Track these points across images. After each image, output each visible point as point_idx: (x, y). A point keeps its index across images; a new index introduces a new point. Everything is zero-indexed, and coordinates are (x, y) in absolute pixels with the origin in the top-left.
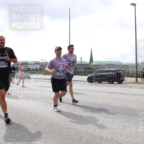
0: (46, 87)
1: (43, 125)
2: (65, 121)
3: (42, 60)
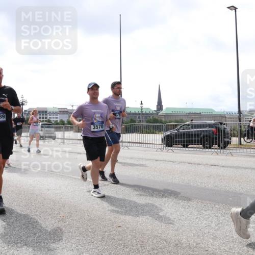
0: (80, 154)
1: (75, 221)
3: (72, 106)
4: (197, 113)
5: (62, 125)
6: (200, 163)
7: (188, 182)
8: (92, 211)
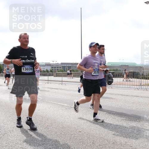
0: (58, 89)
1: (54, 128)
2: (77, 125)
3: (53, 61)
4: (126, 66)
5: (47, 72)
6: (128, 95)
7: (120, 106)
8: (64, 122)
